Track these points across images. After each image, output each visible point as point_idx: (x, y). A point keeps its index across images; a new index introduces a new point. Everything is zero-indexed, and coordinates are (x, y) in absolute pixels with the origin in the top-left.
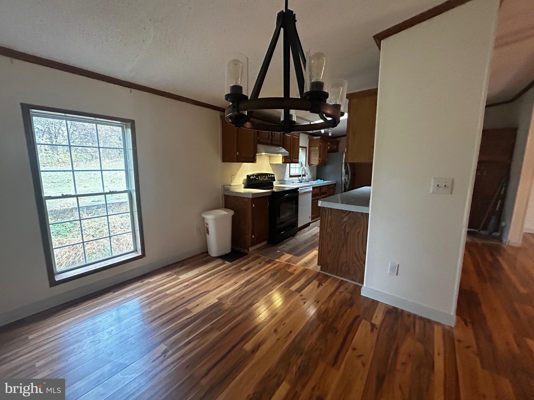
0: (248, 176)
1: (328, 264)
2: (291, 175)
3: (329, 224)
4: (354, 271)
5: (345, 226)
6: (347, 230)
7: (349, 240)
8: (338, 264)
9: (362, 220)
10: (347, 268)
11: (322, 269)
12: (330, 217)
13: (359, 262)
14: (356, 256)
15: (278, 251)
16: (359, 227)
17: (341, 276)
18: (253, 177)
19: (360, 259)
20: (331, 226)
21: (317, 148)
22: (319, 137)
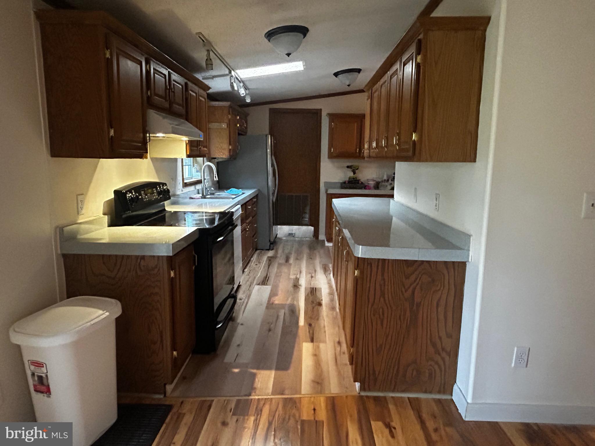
0: (116, 192)
1: (377, 373)
2: (185, 181)
3: (378, 293)
4: (430, 374)
5: (413, 293)
6: (417, 299)
7: (420, 316)
8: (398, 368)
9: (447, 275)
10: (415, 373)
11: (363, 388)
12: (379, 277)
13: (439, 354)
14: (434, 345)
15: (236, 370)
16: (439, 290)
17: (403, 391)
18: (132, 194)
19: (441, 350)
20: (383, 294)
21: (224, 126)
22: (226, 104)
